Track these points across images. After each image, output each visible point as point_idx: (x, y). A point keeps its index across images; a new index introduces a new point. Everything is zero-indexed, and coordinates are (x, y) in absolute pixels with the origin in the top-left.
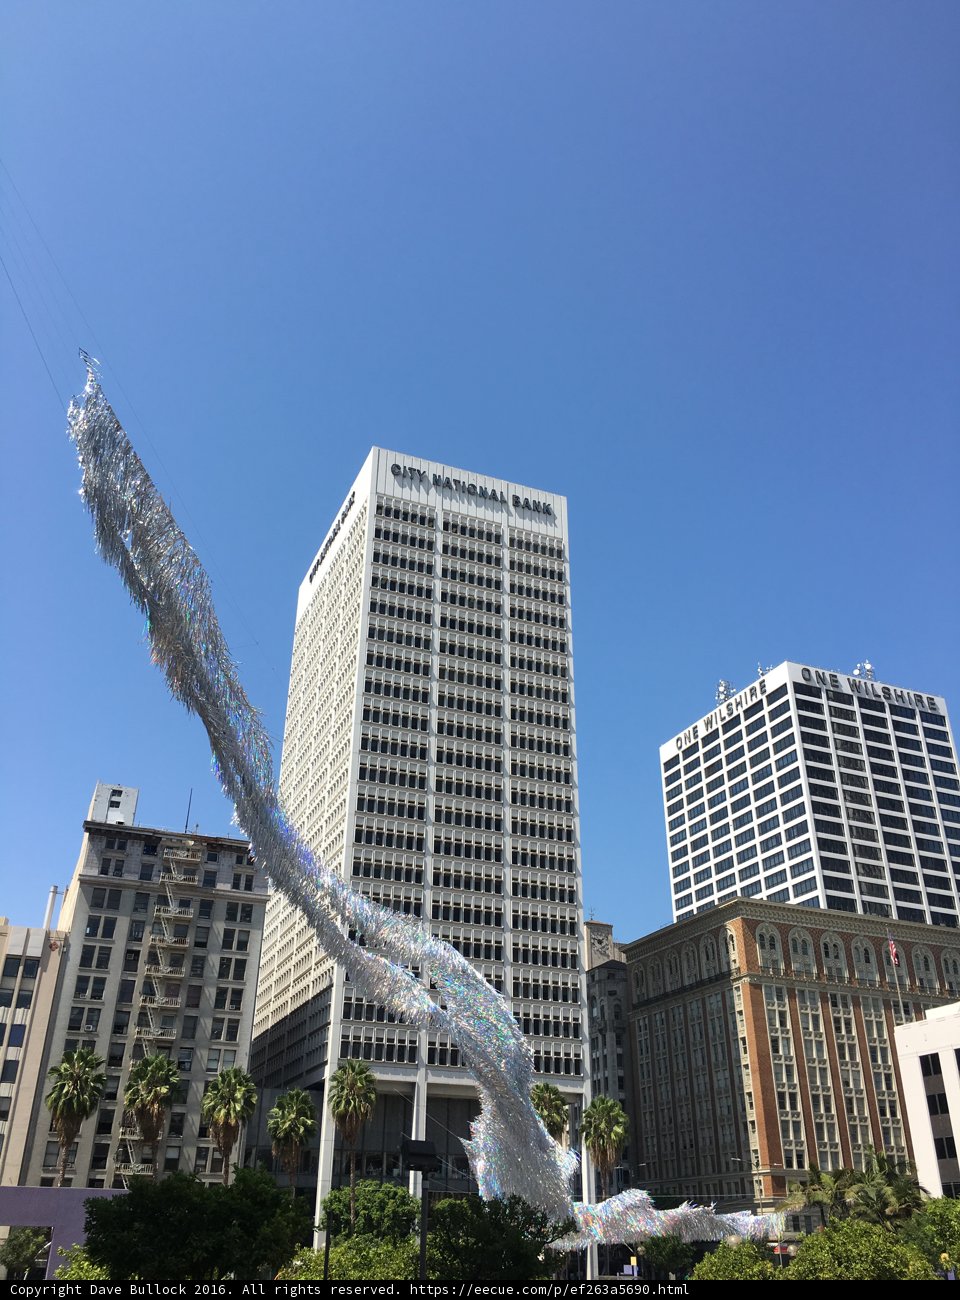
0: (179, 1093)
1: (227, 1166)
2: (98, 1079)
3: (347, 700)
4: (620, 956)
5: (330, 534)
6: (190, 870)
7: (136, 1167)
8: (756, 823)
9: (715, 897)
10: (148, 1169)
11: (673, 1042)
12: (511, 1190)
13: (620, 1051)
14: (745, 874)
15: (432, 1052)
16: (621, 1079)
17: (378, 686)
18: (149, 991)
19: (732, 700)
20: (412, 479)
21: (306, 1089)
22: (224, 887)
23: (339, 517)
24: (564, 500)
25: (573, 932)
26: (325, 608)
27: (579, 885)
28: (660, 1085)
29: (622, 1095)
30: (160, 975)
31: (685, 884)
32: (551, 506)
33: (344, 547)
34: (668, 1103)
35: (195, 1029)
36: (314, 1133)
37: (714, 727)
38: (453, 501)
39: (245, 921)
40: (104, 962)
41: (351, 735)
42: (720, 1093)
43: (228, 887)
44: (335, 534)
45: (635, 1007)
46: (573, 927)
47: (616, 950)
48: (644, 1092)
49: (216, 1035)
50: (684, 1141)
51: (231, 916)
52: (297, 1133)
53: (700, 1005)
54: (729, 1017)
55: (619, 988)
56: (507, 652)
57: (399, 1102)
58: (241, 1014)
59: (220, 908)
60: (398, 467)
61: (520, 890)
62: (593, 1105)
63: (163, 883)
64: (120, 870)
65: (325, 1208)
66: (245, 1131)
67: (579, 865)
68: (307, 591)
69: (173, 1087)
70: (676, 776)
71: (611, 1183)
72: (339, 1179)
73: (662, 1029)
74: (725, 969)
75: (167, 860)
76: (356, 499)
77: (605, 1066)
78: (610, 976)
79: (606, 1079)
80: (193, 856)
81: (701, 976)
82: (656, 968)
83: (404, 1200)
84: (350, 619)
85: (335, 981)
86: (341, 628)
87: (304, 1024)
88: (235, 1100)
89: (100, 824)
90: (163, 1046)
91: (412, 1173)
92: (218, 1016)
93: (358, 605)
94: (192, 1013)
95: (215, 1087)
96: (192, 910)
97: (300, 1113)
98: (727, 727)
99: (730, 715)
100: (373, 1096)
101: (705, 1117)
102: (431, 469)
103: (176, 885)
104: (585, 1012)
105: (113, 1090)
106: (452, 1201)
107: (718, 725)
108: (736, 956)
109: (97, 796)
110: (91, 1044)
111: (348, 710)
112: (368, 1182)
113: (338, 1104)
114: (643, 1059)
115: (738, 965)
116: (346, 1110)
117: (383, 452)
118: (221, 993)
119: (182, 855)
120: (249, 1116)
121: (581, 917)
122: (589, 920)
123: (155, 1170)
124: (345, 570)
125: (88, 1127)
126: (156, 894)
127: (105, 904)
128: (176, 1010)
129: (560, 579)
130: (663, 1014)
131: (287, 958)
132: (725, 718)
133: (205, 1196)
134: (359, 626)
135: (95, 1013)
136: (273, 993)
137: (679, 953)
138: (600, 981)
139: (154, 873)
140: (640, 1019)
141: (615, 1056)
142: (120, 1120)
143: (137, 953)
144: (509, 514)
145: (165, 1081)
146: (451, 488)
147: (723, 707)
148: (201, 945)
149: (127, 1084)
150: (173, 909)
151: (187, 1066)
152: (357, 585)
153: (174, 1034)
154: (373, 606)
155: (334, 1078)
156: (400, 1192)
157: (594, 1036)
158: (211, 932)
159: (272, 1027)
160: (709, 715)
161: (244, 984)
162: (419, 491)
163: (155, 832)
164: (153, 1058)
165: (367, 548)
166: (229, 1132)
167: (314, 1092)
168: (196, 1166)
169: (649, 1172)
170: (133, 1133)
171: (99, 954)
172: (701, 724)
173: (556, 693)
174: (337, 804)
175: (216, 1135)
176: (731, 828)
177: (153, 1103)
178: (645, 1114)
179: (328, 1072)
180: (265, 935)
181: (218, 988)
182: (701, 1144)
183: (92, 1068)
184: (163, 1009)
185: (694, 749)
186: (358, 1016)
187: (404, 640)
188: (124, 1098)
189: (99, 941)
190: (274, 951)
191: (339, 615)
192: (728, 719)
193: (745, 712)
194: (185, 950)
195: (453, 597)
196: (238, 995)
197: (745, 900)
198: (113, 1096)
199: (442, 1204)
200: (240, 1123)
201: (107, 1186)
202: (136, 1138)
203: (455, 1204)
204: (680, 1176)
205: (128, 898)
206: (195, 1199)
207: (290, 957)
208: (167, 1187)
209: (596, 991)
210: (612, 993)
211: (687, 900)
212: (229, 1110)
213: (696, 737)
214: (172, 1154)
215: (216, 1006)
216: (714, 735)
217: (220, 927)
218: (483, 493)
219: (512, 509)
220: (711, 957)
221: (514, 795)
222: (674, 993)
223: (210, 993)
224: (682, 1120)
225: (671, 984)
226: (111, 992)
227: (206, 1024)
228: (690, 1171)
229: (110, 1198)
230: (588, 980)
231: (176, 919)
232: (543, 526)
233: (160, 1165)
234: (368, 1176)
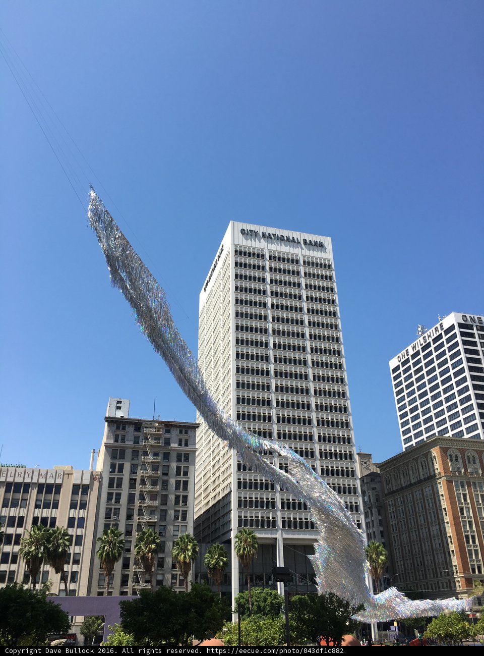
0: (161, 548)
1: (187, 583)
2: (121, 542)
3: (227, 349)
4: (377, 470)
5: (213, 267)
6: (157, 438)
7: (142, 585)
8: (443, 397)
9: (424, 437)
10: (148, 585)
11: (408, 513)
12: (329, 591)
13: (380, 518)
14: (439, 424)
15: (284, 522)
16: (382, 532)
17: (242, 341)
18: (142, 498)
19: (426, 335)
20: (251, 235)
21: (222, 543)
22: (174, 445)
23: (216, 258)
24: (329, 239)
25: (351, 459)
26: (213, 304)
27: (352, 434)
28: (403, 534)
29: (383, 540)
30: (147, 490)
31: (408, 431)
32: (323, 243)
33: (220, 272)
34: (407, 543)
35: (166, 516)
36: (228, 565)
37: (417, 349)
38: (273, 244)
39: (186, 461)
40: (119, 485)
41: (231, 367)
42: (434, 537)
43: (176, 445)
44: (215, 266)
45: (386, 495)
46: (351, 456)
47: (374, 466)
48: (394, 538)
49: (176, 518)
50: (417, 562)
51: (179, 459)
52: (219, 565)
53: (421, 492)
54: (437, 498)
55: (377, 486)
56: (306, 319)
57: (269, 548)
58: (188, 507)
59: (174, 456)
60: (244, 230)
61: (322, 439)
62: (369, 546)
63: (145, 445)
64: (124, 440)
65: (236, 602)
66: (194, 565)
67: (352, 424)
68: (203, 296)
69: (157, 545)
70: (399, 376)
71: (381, 585)
72: (242, 587)
73: (402, 506)
74: (432, 473)
75: (146, 434)
76: (224, 248)
77: (373, 526)
78: (372, 480)
79: (374, 532)
80: (158, 431)
81: (420, 478)
82: (396, 474)
83: (276, 597)
84: (225, 308)
85: (232, 489)
86: (222, 314)
87: (219, 511)
88: (188, 550)
89: (112, 418)
90: (151, 525)
91: (278, 583)
92: (177, 509)
93: (229, 301)
94: (164, 508)
95: (178, 544)
96: (160, 458)
97: (220, 555)
98: (424, 349)
99: (425, 342)
100: (256, 546)
101: (427, 549)
102: (261, 229)
103: (151, 445)
104: (361, 499)
105: (128, 548)
106: (300, 596)
107: (419, 348)
108: (438, 466)
109: (110, 404)
110: (117, 525)
111: (228, 354)
112: (257, 588)
113: (240, 550)
114: (392, 521)
115: (439, 471)
116: (244, 553)
117: (236, 223)
118: (177, 497)
119: (153, 431)
120: (195, 557)
121: (355, 451)
122: (359, 452)
123: (152, 586)
124: (221, 284)
125: (118, 565)
126: (142, 451)
127: (118, 457)
128: (156, 507)
129: (331, 280)
130: (402, 498)
131: (208, 479)
132: (422, 344)
133: (177, 598)
134: (230, 312)
135: (117, 510)
136: (202, 496)
137: (408, 466)
138: (367, 483)
139: (140, 440)
140: (390, 501)
141: (378, 521)
142: (134, 562)
143: (135, 480)
144: (302, 248)
145: (154, 542)
146: (271, 238)
147: (421, 339)
148: (166, 474)
149: (135, 544)
150: (151, 458)
151: (163, 534)
152: (228, 291)
153: (156, 519)
154: (237, 301)
155: (236, 537)
156: (273, 593)
157: (366, 511)
158: (170, 468)
159: (203, 513)
160: (414, 343)
161: (188, 492)
162: (255, 241)
163: (139, 420)
164: (147, 531)
165: (231, 272)
166: (186, 566)
167: (227, 545)
168: (172, 583)
169: (400, 578)
170: (139, 568)
171: (117, 481)
172: (410, 348)
173: (333, 338)
174: (226, 401)
175: (180, 567)
176: (430, 401)
177: (148, 553)
178: (396, 549)
179: (233, 535)
180: (196, 468)
181: (176, 495)
182: (426, 564)
183: (118, 537)
184: (150, 507)
185: (407, 361)
186: (245, 506)
187: (253, 317)
188: (134, 551)
189: (116, 475)
190: (201, 476)
191: (220, 307)
192: (424, 344)
193: (433, 340)
194: (158, 477)
195: (277, 293)
196: (185, 498)
197: (441, 437)
198: (129, 550)
199: (295, 598)
200: (192, 561)
201: (129, 595)
202: (142, 570)
203: (302, 598)
204: (416, 579)
205: (129, 453)
206: (173, 600)
207: (209, 478)
208: (158, 594)
209: (365, 488)
210: (374, 489)
211: (410, 439)
212: (185, 555)
213: (408, 355)
214: (160, 578)
215: (175, 504)
216: (417, 353)
217: (174, 465)
218: (288, 239)
219: (303, 246)
220: (424, 468)
221: (315, 391)
222: (406, 487)
223: (172, 498)
224: (416, 552)
225: (404, 482)
226: (124, 499)
227: (171, 513)
228: (421, 577)
229: (131, 601)
230: (361, 483)
231: (153, 462)
232: (320, 253)
233: (154, 583)
234: (257, 585)
